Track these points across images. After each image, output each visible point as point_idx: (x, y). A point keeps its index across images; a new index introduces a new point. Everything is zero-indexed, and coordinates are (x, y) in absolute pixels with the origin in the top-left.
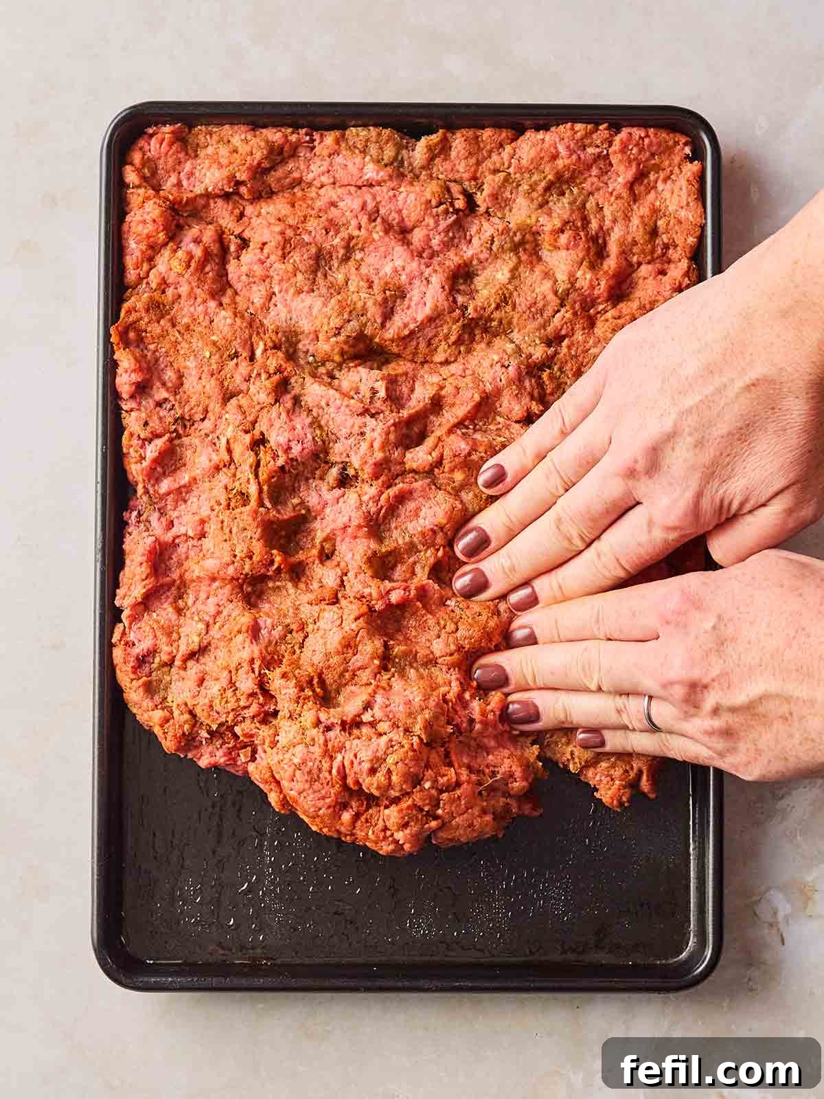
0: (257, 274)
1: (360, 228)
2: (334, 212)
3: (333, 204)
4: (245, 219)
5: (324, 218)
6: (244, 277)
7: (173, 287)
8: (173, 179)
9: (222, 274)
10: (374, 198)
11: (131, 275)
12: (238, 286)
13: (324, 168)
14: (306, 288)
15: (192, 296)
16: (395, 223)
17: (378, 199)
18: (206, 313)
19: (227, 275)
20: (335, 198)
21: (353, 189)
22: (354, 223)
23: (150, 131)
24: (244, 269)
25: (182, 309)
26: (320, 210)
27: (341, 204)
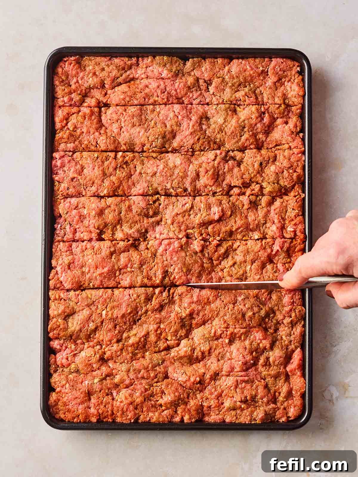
0: (114, 119)
1: (158, 97)
2: (147, 90)
3: (147, 86)
4: (108, 95)
5: (143, 93)
6: (109, 121)
7: (79, 129)
8: (75, 80)
9: (100, 121)
10: (165, 83)
11: (58, 125)
12: (107, 125)
13: (143, 72)
14: (137, 124)
15: (88, 132)
16: (173, 95)
17: (166, 84)
18: (94, 138)
19: (102, 121)
20: (147, 83)
21: (155, 80)
22: (155, 94)
23: (65, 59)
24: (109, 117)
25: (84, 138)
26: (141, 89)
27: (150, 86)
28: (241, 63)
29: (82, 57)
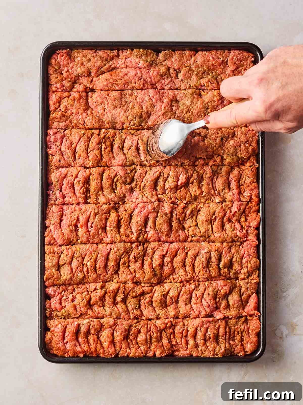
0: (99, 102)
1: (135, 83)
2: (126, 78)
3: (126, 74)
4: (93, 82)
5: (123, 80)
6: (94, 103)
7: (70, 110)
8: (66, 69)
9: (87, 103)
10: (141, 72)
11: (52, 107)
12: (93, 107)
13: (123, 62)
14: (118, 106)
15: (77, 113)
16: (148, 81)
18: (82, 118)
20: (127, 72)
21: (133, 69)
22: (133, 81)
23: (58, 52)
24: (94, 100)
25: (73, 118)
26: (122, 77)
27: (129, 74)
28: (205, 55)
29: (72, 50)
